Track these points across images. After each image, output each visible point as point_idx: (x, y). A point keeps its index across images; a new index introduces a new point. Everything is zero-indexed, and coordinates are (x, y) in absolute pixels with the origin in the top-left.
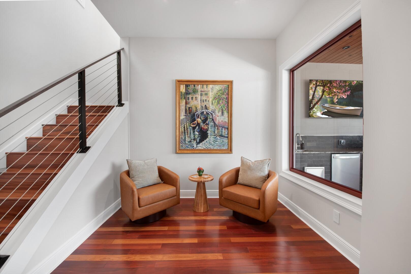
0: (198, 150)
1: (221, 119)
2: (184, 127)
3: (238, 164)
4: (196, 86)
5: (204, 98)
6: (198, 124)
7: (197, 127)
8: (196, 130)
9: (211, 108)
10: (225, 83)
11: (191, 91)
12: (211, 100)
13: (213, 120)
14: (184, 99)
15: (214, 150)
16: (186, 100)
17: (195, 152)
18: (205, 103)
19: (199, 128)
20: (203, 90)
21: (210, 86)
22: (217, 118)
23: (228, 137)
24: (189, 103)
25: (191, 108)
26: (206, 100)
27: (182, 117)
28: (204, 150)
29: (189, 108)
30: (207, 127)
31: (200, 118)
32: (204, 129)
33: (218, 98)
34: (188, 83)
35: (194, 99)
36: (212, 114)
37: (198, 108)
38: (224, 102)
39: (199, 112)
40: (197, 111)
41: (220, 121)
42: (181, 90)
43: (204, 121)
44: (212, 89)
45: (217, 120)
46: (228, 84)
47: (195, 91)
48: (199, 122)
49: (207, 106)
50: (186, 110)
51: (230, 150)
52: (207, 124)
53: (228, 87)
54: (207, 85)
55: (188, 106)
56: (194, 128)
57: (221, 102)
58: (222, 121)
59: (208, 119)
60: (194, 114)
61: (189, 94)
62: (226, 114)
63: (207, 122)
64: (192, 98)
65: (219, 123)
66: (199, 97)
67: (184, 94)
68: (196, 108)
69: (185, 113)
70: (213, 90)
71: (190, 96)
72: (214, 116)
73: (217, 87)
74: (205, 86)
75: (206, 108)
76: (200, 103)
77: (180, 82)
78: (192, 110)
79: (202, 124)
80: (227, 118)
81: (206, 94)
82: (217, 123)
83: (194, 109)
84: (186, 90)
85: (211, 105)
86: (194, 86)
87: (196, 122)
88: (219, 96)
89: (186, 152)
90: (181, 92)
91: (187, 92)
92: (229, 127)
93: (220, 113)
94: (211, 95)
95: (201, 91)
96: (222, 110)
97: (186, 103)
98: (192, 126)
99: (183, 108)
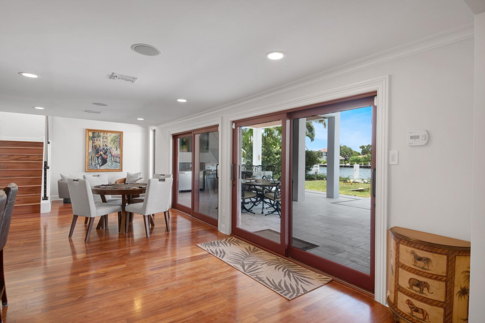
0: (100, 170)
1: (115, 152)
2: (91, 157)
3: (125, 176)
4: (99, 133)
5: (105, 140)
6: (101, 155)
7: (100, 157)
8: (99, 158)
9: (109, 146)
10: (118, 133)
11: (96, 136)
12: (109, 141)
13: (110, 153)
14: (91, 140)
15: (111, 170)
16: (93, 141)
17: (99, 171)
18: (106, 143)
19: (101, 157)
20: (104, 136)
21: (109, 134)
22: (113, 152)
23: (120, 163)
24: (95, 143)
25: (96, 145)
26: (106, 141)
27: (90, 151)
28: (105, 170)
29: (95, 145)
30: (106, 157)
31: (102, 152)
32: (105, 158)
33: (114, 141)
34: (94, 132)
35: (98, 140)
36: (110, 150)
37: (101, 146)
38: (117, 143)
39: (101, 148)
40: (100, 147)
41: (115, 153)
42: (89, 135)
43: (105, 153)
44: (110, 135)
45: (113, 153)
46: (120, 133)
47: (99, 136)
48: (101, 154)
49: (107, 145)
50: (93, 147)
51: (121, 170)
52: (106, 155)
53: (120, 135)
54: (107, 133)
55: (94, 144)
56: (98, 157)
57: (115, 143)
58: (116, 154)
59: (108, 153)
60: (98, 149)
61: (95, 137)
62: (119, 150)
63: (107, 154)
64: (97, 140)
65: (114, 154)
66: (102, 140)
67: (91, 137)
68: (100, 146)
69: (92, 148)
70: (110, 137)
71: (96, 139)
72: (111, 150)
73: (114, 135)
74: (105, 134)
75: (106, 146)
76: (102, 143)
77: (89, 130)
78: (96, 147)
79: (103, 155)
80: (120, 152)
81: (106, 138)
82: (113, 154)
83: (98, 146)
84: (93, 135)
85: (109, 144)
86: (98, 133)
87: (99, 153)
88: (114, 139)
89: (93, 171)
90: (90, 136)
91: (93, 136)
92: (120, 157)
93: (115, 149)
94: (109, 139)
95: (103, 136)
96: (116, 147)
97: (93, 143)
98: (97, 156)
99: (91, 145)
